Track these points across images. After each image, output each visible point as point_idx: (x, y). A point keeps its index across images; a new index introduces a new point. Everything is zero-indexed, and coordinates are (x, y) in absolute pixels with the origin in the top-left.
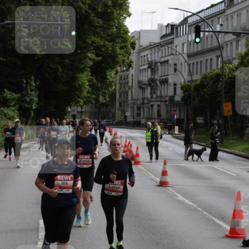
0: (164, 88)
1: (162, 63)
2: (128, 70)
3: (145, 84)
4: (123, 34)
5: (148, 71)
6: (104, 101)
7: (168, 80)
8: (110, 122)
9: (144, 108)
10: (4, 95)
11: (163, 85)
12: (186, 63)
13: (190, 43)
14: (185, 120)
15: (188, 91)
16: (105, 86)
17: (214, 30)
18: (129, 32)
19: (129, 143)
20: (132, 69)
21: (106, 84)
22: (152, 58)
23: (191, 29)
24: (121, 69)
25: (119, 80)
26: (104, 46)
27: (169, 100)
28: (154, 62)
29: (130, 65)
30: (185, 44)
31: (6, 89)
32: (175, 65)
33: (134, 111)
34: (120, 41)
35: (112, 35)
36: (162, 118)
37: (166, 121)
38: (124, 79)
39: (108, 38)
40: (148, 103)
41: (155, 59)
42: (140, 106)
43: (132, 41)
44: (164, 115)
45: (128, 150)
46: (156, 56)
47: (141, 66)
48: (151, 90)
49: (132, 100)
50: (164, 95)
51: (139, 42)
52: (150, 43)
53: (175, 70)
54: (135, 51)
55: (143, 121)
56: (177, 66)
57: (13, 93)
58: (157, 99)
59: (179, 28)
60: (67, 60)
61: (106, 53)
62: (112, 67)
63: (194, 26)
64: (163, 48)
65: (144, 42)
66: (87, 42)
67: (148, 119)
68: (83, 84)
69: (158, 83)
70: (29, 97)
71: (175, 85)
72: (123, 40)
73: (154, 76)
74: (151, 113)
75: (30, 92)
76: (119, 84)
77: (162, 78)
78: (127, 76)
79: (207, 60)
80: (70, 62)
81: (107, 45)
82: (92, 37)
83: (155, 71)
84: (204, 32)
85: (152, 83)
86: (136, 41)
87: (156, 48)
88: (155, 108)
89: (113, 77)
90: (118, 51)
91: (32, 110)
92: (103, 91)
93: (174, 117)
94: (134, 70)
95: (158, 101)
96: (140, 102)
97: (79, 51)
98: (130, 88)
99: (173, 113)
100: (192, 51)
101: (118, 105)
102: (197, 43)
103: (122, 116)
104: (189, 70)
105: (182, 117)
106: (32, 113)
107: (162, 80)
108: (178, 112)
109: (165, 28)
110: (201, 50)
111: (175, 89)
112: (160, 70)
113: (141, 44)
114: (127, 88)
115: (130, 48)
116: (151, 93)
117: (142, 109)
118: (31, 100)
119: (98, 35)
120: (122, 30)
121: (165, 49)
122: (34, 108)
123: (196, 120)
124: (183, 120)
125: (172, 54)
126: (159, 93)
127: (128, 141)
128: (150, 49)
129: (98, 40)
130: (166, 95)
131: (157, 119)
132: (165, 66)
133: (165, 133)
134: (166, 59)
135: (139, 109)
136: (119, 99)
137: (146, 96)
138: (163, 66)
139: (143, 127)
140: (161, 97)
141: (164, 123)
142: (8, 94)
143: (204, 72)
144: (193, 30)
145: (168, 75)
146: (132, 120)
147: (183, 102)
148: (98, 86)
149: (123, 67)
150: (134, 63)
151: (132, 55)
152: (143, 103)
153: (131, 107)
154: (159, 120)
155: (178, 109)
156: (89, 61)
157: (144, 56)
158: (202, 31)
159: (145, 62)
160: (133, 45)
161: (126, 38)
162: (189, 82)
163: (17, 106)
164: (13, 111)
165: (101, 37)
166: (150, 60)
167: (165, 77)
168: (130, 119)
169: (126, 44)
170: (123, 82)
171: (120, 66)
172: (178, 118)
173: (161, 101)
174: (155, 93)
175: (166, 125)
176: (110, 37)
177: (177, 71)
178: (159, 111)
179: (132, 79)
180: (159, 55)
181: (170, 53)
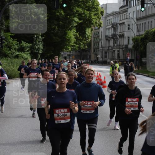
0: (122, 40)
1: (120, 24)
2: (99, 28)
3: (110, 37)
4: (96, 6)
5: (111, 29)
6: (84, 48)
7: (124, 35)
8: (88, 61)
9: (109, 53)
10: (22, 44)
11: (121, 38)
12: (136, 24)
13: (138, 12)
14: (135, 60)
15: (137, 42)
16: (84, 39)
17: (153, 3)
18: (100, 5)
19: (100, 74)
20: (102, 28)
21: (85, 37)
22: (114, 21)
23: (138, 2)
24: (95, 28)
25: (94, 35)
26: (84, 13)
27: (125, 48)
28: (115, 23)
29: (100, 26)
30: (135, 12)
31: (23, 40)
32: (129, 25)
33: (102, 54)
34: (94, 10)
35: (89, 7)
36: (120, 58)
37: (123, 60)
38: (97, 34)
39: (86, 8)
40: (112, 49)
41: (116, 21)
42: (107, 51)
43: (102, 10)
44: (122, 57)
45: (99, 79)
46: (117, 20)
47: (107, 26)
48: (114, 41)
49: (101, 47)
50: (122, 44)
51: (106, 11)
52: (113, 11)
53: (129, 29)
54: (103, 17)
55: (108, 61)
56: (130, 26)
57: (27, 43)
58: (117, 47)
59: (131, 2)
60: (61, 23)
61: (85, 18)
62: (89, 27)
63: (141, 1)
64: (121, 15)
65: (109, 11)
66: (73, 11)
67: (111, 59)
68: (71, 37)
69: (118, 37)
70: (37, 46)
71: (129, 38)
72: (96, 9)
73: (115, 33)
74: (113, 55)
75: (38, 43)
76: (94, 37)
77: (120, 34)
78: (99, 32)
79: (149, 22)
80: (63, 24)
81: (86, 13)
82: (77, 8)
83: (116, 29)
84: (147, 4)
85: (114, 37)
86: (104, 10)
87: (117, 15)
88: (116, 52)
89: (90, 32)
90: (93, 17)
91: (39, 54)
92: (83, 42)
93: (128, 58)
94: (103, 28)
95: (118, 48)
96: (106, 49)
97: (68, 17)
98: (100, 40)
99: (127, 55)
100: (139, 17)
101: (92, 51)
102: (143, 11)
103: (95, 57)
104: (138, 28)
105: (133, 58)
106: (39, 56)
107: (121, 34)
108: (130, 55)
109: (122, 2)
110: (145, 16)
111: (129, 40)
112: (119, 28)
113: (107, 12)
114: (98, 40)
115: (100, 15)
116: (113, 43)
117: (108, 53)
118: (39, 47)
119: (80, 6)
120: (95, 3)
121: (122, 15)
122: (40, 52)
123: (142, 60)
124: (134, 60)
125: (127, 19)
126: (118, 43)
127: (99, 73)
128: (113, 15)
129: (80, 10)
130: (123, 44)
131: (117, 59)
132: (122, 26)
133: (122, 68)
134: (123, 21)
135: (106, 53)
136: (93, 47)
137: (110, 45)
138: (121, 26)
139: (108, 64)
140: (120, 45)
141: (122, 62)
142: (24, 44)
143: (147, 29)
144: (140, 3)
145: (124, 32)
146: (101, 60)
147: (134, 49)
148: (80, 38)
149: (96, 27)
150: (103, 24)
151: (101, 19)
152: (108, 50)
153: (101, 52)
154: (118, 60)
155: (130, 53)
156: (75, 23)
157: (109, 20)
158: (146, 4)
159: (109, 24)
160: (102, 13)
161: (97, 8)
162: (137, 36)
163: (30, 51)
164: (27, 54)
165: (82, 8)
166: (113, 22)
167: (122, 33)
168: (100, 60)
169: (98, 12)
170: (96, 37)
171: (94, 26)
172: (130, 58)
173: (120, 48)
174: (116, 43)
175: (123, 63)
176: (88, 8)
177: (130, 29)
178: (118, 54)
179: (102, 34)
180: (118, 19)
181: (125, 17)
